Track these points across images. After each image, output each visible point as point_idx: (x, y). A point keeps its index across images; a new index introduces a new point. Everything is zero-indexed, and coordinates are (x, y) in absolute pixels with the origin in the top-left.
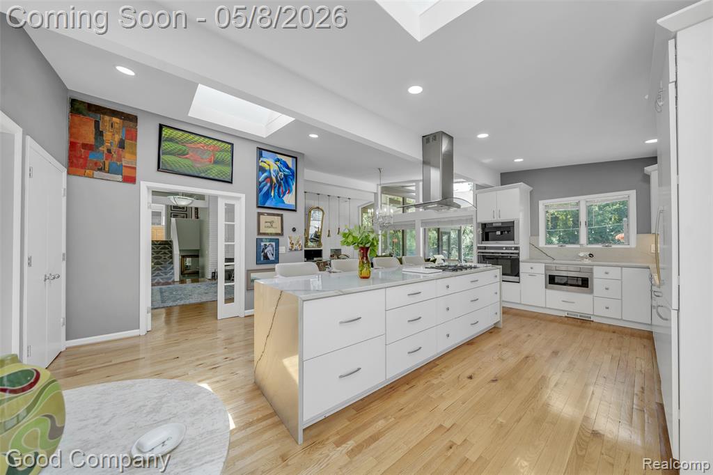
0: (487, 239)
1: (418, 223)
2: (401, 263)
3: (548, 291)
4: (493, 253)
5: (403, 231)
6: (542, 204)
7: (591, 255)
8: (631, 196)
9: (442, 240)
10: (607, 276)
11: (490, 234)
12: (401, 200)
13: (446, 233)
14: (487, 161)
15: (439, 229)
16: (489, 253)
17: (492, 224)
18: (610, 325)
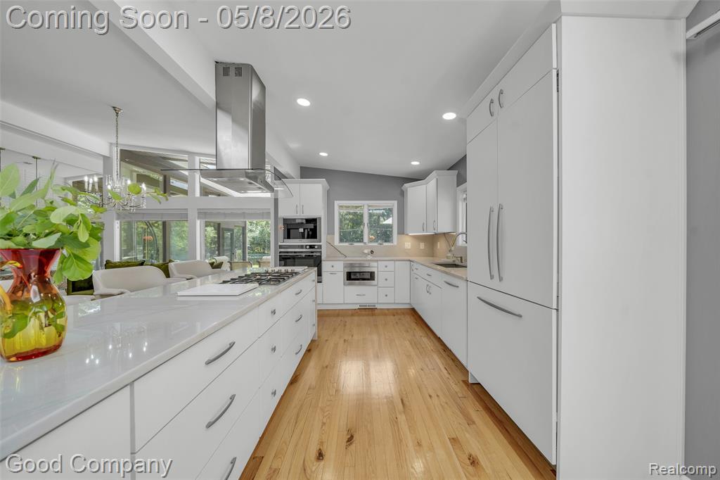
0: (289, 237)
1: (192, 214)
2: (168, 275)
3: (346, 288)
4: (295, 252)
5: (164, 224)
6: (337, 203)
7: (372, 252)
8: (394, 204)
9: (223, 238)
10: (386, 269)
11: (291, 231)
12: (161, 178)
13: (228, 230)
14: (294, 145)
15: (219, 224)
16: (292, 252)
17: (295, 219)
18: (388, 309)
